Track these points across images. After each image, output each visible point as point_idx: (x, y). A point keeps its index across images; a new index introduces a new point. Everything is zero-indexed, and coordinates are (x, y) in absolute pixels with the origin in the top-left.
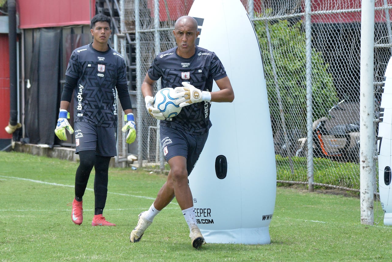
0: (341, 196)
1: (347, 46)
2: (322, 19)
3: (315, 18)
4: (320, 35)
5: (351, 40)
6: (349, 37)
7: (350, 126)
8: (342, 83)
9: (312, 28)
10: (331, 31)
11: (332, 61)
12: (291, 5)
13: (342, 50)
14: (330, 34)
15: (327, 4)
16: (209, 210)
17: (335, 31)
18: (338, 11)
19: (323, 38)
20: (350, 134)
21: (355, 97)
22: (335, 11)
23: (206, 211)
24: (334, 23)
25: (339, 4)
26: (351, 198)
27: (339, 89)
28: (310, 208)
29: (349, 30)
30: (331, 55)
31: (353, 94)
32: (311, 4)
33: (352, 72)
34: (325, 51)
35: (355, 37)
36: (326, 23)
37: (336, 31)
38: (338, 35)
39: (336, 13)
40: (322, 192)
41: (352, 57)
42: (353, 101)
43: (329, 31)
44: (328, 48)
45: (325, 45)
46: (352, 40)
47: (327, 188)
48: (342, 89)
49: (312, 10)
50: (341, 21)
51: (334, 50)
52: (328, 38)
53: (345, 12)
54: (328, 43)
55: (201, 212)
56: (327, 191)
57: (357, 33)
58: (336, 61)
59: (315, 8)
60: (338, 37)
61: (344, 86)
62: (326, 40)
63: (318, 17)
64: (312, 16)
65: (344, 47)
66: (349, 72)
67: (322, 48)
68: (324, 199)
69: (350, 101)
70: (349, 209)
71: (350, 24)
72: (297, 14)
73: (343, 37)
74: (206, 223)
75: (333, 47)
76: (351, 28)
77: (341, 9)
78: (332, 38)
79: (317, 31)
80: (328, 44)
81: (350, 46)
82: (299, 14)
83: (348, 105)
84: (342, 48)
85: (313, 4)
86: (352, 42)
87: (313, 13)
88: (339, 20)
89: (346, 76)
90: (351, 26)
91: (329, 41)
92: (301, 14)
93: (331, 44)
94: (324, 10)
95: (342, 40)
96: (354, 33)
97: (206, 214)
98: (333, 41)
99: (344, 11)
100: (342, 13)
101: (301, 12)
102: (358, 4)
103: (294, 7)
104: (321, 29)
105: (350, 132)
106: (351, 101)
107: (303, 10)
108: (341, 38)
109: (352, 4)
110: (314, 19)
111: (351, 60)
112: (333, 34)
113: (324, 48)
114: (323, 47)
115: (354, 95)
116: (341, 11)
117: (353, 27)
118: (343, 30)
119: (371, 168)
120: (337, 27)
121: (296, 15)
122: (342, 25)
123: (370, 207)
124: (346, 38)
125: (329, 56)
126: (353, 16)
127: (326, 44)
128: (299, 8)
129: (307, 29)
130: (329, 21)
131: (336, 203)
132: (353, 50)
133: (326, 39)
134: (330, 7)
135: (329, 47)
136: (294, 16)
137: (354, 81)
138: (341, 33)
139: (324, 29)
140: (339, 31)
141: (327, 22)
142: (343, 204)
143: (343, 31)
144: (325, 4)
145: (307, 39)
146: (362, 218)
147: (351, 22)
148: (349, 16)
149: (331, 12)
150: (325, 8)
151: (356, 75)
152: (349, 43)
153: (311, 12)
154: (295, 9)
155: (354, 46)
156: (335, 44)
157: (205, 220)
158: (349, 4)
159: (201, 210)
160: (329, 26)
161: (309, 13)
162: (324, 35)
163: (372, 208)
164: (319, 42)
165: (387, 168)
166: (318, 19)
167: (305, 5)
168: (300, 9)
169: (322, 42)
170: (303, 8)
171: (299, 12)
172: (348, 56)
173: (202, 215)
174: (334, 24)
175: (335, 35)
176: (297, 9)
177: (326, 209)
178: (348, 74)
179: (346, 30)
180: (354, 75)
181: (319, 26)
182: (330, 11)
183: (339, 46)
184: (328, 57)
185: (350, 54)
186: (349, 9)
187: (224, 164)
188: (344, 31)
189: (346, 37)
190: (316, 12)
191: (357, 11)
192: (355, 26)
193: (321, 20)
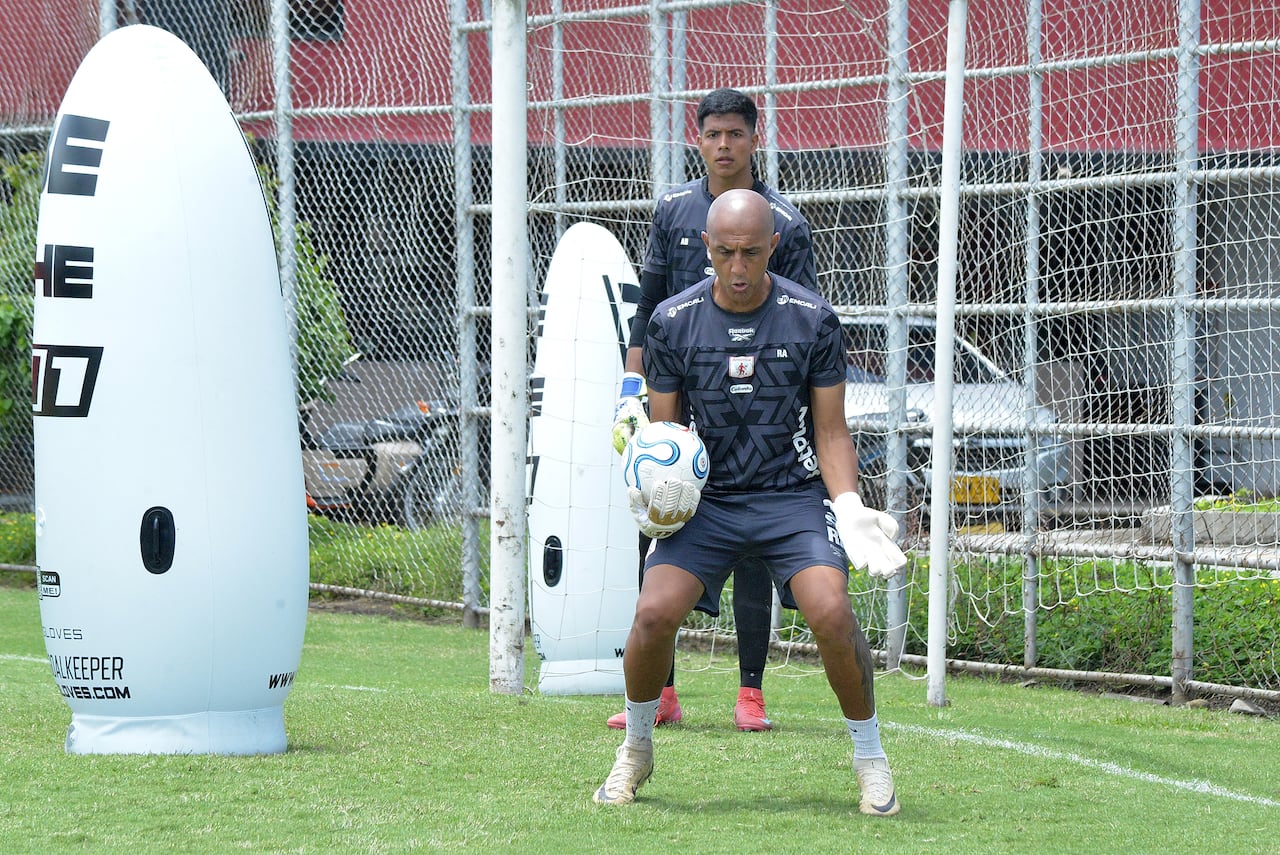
0: (384, 618)
1: (399, 208)
2: (325, 130)
3: (306, 127)
4: (320, 175)
5: (408, 189)
6: (404, 182)
7: (375, 426)
8: (384, 307)
9: (296, 154)
10: (353, 164)
11: (355, 246)
12: (231, 87)
13: (385, 217)
14: (349, 173)
15: (339, 89)
16: (118, 662)
17: (362, 164)
18: (372, 110)
19: (328, 182)
20: (372, 447)
21: (422, 347)
22: (364, 110)
23: (108, 664)
24: (358, 141)
25: (372, 90)
26: (410, 624)
27: (377, 325)
28: (311, 652)
29: (403, 163)
30: (353, 229)
31: (417, 338)
32: (293, 87)
33: (413, 278)
34: (334, 218)
35: (421, 182)
36: (336, 140)
37: (367, 165)
38: (373, 175)
39: (366, 114)
40: (324, 608)
41: (414, 236)
42: (416, 358)
43: (345, 165)
44: (343, 210)
45: (334, 201)
46: (413, 190)
47: (335, 596)
48: (385, 325)
49: (296, 105)
50: (379, 136)
51: (361, 218)
52: (344, 183)
53: (391, 114)
54: (345, 196)
55: (95, 667)
56: (337, 604)
57: (425, 172)
58: (367, 246)
59: (305, 98)
60: (372, 182)
61: (391, 315)
62: (339, 190)
63: (313, 125)
64: (295, 121)
65: (390, 208)
66: (404, 279)
67: (328, 211)
68: (342, 627)
69: (408, 358)
70: (418, 654)
71: (404, 146)
72: (251, 113)
73: (387, 181)
74: (108, 697)
75: (357, 209)
76: (407, 156)
77: (379, 105)
78: (353, 182)
79: (312, 164)
80: (342, 200)
81: (408, 207)
82: (256, 114)
83: (402, 368)
84: (383, 210)
85: (299, 88)
86: (411, 197)
87: (299, 111)
88: (374, 134)
89: (396, 290)
90: (409, 153)
91: (348, 191)
92: (264, 114)
93: (352, 200)
94: (331, 106)
95: (383, 190)
96: (417, 171)
97: (108, 673)
98: (358, 191)
99: (387, 109)
100: (384, 116)
101: (263, 107)
102: (426, 92)
103: (241, 94)
104: (322, 158)
105: (374, 441)
106: (412, 357)
107: (269, 104)
108: (380, 185)
109: (408, 93)
110: (302, 129)
111: (411, 245)
112: (358, 173)
113: (331, 211)
114: (330, 208)
115: (418, 341)
116: (381, 110)
117: (414, 155)
118: (387, 162)
119: (520, 541)
120: (367, 154)
121: (248, 116)
122: (383, 149)
123: (516, 647)
124: (394, 186)
125: (347, 232)
126: (413, 125)
127: (337, 199)
128: (256, 96)
129: (282, 155)
130: (346, 137)
131: (379, 638)
132: (415, 218)
133: (339, 184)
134: (347, 98)
135: (347, 208)
136: (244, 118)
137: (420, 304)
138: (380, 170)
139: (332, 158)
140: (373, 163)
141: (338, 137)
142: (397, 639)
143: (387, 166)
144: (332, 90)
145: (282, 184)
146: (492, 677)
147: (408, 141)
148: (403, 127)
149: (352, 112)
150: (331, 99)
151: (424, 287)
152: (404, 198)
153: (292, 111)
154: (244, 98)
155: (419, 208)
156: (363, 200)
157: (106, 689)
158: (402, 93)
159: (95, 662)
160: (344, 150)
161: (288, 111)
162: (332, 174)
163: (520, 648)
164: (319, 193)
165: (553, 541)
166: (312, 129)
167: (273, 89)
168: (260, 99)
169: (327, 194)
170: (269, 98)
171: (259, 110)
172: (402, 234)
173: (98, 674)
174: (361, 146)
175: (364, 175)
176: (252, 100)
177: (355, 654)
178: (402, 284)
179: (395, 163)
180: (418, 287)
181: (318, 149)
182: (348, 110)
183: (376, 206)
184: (344, 236)
185: (406, 228)
186: (402, 105)
187: (166, 532)
188: (390, 165)
189: (396, 181)
190: (308, 111)
191: (426, 112)
192: (418, 153)
193: (324, 134)
